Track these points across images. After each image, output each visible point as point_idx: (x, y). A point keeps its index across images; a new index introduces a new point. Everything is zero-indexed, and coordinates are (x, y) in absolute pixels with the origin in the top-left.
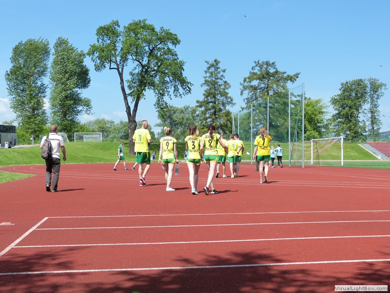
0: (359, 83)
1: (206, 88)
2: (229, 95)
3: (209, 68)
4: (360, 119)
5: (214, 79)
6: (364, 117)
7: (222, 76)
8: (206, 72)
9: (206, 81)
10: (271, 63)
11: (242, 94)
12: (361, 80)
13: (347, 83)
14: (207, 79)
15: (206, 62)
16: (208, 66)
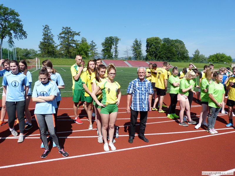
0: (111, 38)
1: (43, 36)
2: (53, 40)
3: (44, 29)
4: (111, 51)
5: (47, 33)
6: (113, 50)
7: (50, 32)
8: (43, 30)
9: (44, 34)
10: (69, 28)
11: (58, 40)
12: (111, 37)
13: (107, 38)
14: (44, 33)
15: (43, 26)
16: (44, 28)
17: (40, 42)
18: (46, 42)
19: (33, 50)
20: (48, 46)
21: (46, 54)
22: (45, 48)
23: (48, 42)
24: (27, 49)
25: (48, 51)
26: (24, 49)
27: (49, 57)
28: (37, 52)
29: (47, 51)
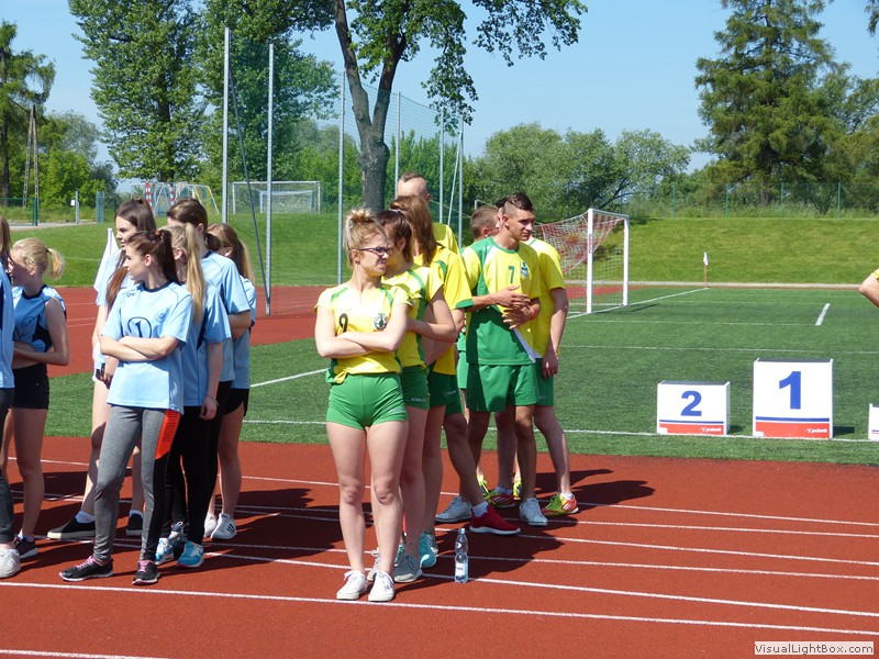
17: (702, 64)
18: (751, 64)
19: (655, 145)
20: (770, 99)
21: (748, 174)
22: (743, 122)
23: (767, 64)
24: (598, 136)
25: (766, 147)
26: (572, 137)
27: (771, 198)
28: (684, 160)
29: (756, 149)
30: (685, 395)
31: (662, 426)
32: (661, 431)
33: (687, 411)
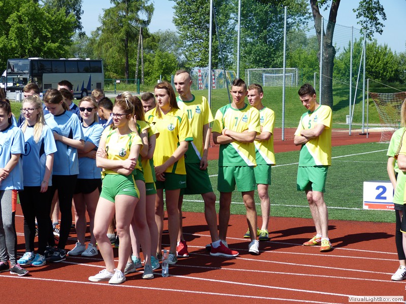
30: (378, 188)
31: (366, 205)
32: (365, 207)
33: (379, 197)
